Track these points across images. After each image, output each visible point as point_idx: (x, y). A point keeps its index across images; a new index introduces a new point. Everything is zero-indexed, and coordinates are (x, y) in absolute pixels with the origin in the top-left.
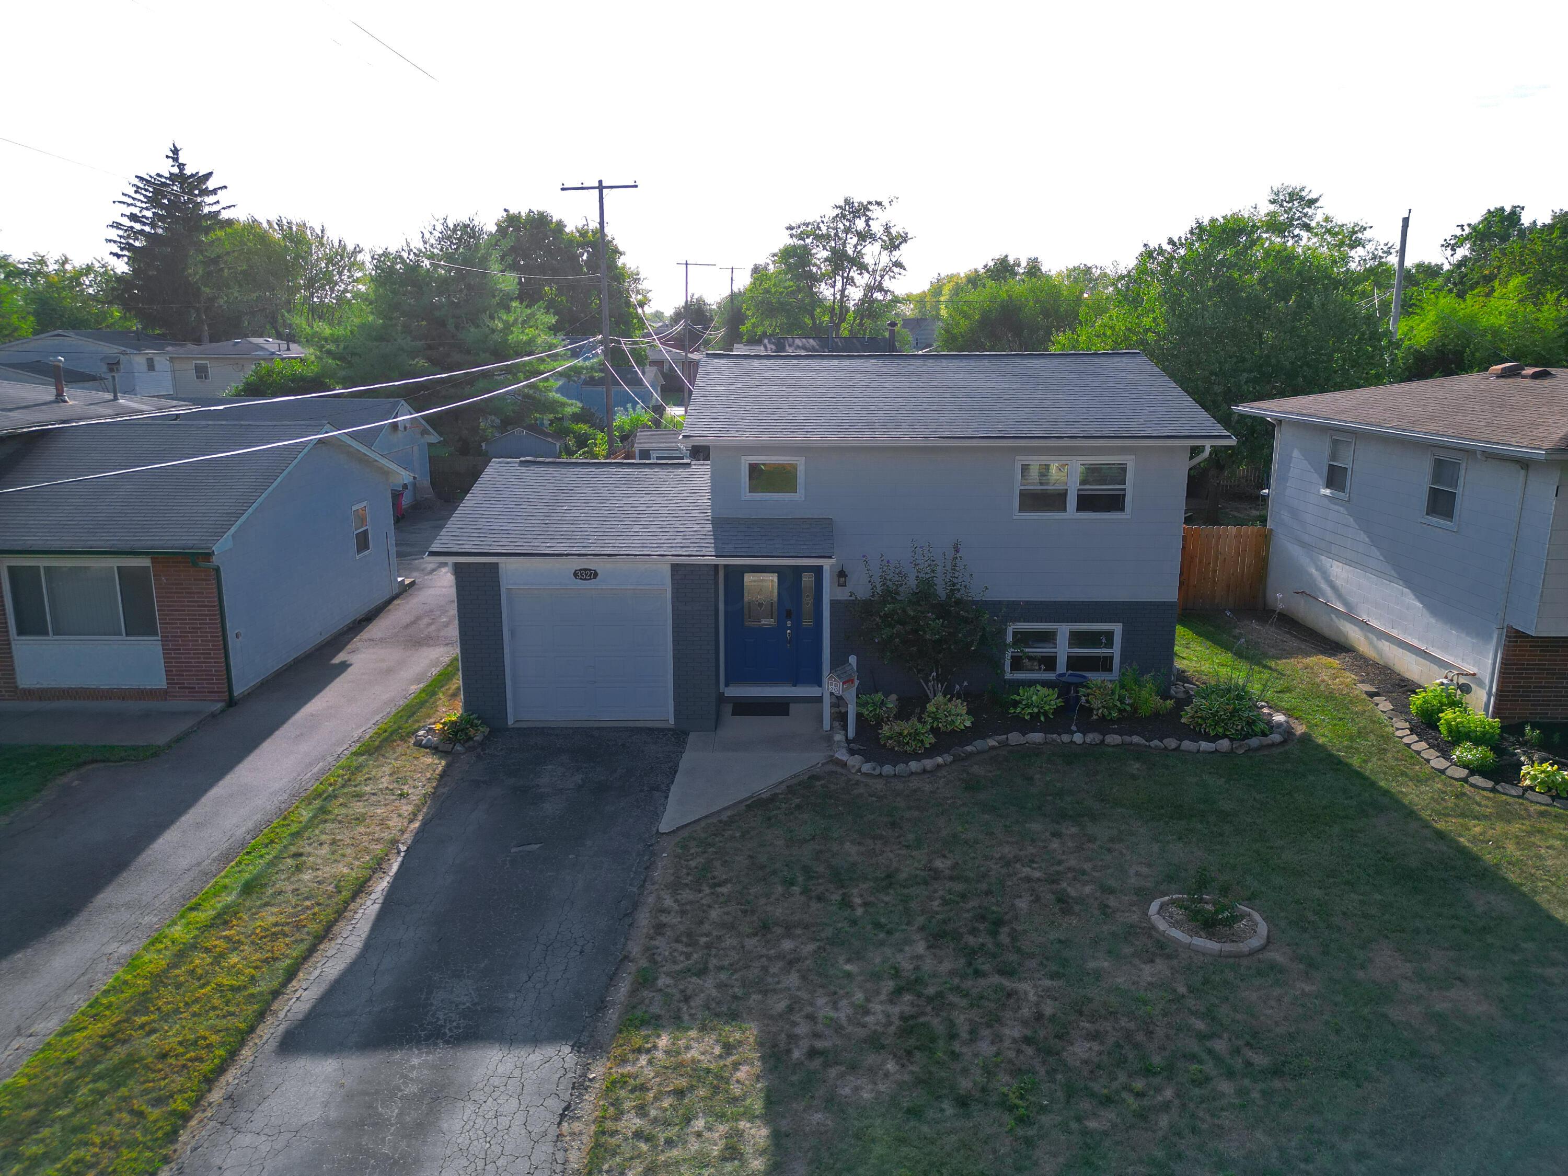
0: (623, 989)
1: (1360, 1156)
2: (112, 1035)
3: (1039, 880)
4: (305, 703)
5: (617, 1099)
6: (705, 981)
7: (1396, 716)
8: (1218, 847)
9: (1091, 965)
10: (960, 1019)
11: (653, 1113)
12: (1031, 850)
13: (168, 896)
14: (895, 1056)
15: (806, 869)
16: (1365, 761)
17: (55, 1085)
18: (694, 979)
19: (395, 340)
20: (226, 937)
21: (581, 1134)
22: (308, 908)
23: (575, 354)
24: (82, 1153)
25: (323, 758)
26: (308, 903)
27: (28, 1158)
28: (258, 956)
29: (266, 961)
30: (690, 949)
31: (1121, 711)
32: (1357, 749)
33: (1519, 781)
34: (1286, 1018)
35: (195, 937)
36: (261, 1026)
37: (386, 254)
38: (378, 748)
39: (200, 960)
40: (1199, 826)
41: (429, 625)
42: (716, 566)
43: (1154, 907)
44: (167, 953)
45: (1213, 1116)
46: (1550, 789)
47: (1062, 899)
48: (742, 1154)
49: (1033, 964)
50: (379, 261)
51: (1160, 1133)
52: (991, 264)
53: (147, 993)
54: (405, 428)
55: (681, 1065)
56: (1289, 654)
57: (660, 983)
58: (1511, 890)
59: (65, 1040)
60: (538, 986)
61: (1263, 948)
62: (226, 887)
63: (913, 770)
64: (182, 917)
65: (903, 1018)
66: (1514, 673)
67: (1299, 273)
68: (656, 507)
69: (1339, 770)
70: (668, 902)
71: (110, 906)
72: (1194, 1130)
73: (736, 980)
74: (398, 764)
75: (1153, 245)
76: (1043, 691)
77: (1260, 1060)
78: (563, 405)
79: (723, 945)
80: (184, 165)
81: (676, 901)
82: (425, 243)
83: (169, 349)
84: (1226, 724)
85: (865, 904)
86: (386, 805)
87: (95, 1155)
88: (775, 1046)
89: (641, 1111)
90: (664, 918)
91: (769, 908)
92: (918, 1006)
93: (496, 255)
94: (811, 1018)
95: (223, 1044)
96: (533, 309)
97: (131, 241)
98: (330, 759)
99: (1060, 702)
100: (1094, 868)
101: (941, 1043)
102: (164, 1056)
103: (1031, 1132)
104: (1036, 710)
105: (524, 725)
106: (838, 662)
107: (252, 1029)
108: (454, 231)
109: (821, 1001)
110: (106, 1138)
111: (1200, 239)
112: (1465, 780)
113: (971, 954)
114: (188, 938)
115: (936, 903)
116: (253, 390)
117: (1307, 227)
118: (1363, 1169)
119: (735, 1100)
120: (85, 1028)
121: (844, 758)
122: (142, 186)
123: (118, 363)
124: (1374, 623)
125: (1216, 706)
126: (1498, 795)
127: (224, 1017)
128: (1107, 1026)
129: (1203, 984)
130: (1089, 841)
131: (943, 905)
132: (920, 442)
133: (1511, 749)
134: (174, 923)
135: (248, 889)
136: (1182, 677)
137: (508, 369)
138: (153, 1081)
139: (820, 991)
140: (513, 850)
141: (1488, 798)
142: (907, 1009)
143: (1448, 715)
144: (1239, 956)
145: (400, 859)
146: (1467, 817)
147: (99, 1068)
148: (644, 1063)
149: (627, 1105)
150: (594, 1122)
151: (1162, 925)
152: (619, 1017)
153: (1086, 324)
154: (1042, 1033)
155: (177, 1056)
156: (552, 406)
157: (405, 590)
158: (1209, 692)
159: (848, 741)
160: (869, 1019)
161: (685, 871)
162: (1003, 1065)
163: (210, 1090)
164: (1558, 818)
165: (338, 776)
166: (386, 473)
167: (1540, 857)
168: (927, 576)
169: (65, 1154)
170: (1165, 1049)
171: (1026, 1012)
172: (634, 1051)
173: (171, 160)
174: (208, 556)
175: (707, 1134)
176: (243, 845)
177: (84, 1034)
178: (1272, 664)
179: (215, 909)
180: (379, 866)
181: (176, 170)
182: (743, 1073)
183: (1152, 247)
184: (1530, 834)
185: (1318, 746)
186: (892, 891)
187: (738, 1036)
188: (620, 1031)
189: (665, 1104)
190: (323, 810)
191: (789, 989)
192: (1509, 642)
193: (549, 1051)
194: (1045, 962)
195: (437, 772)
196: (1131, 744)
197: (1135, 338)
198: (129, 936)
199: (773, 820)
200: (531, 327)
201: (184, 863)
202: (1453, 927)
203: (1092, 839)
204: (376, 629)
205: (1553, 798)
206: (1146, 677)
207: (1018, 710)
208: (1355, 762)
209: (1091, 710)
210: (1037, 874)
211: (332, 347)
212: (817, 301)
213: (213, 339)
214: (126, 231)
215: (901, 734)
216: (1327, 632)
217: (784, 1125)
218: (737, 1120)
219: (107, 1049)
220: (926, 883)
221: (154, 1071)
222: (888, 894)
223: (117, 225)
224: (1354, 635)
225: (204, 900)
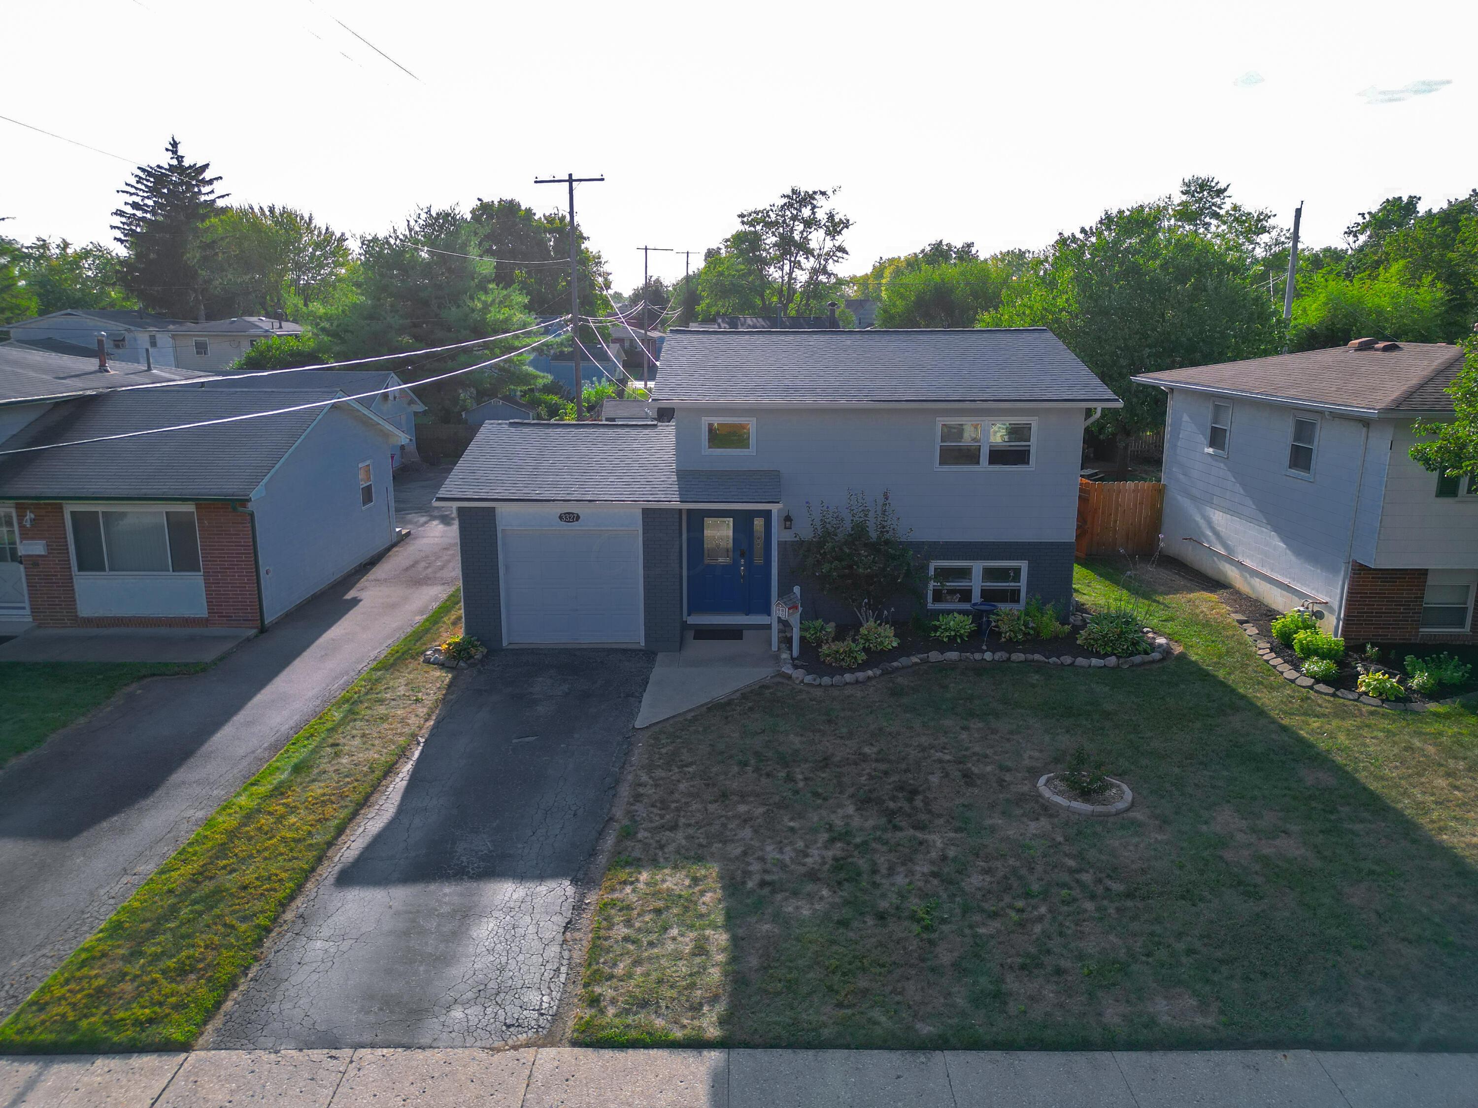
0: (610, 841)
1: (1190, 952)
2: (201, 873)
3: (949, 761)
4: (325, 631)
5: (609, 916)
6: (676, 834)
7: (1261, 639)
8: (1099, 737)
9: (988, 822)
10: (882, 861)
11: (637, 925)
12: (943, 740)
13: (231, 775)
14: (828, 885)
15: (757, 754)
16: (1229, 674)
17: (162, 907)
18: (667, 833)
19: (385, 319)
20: (283, 804)
21: (581, 940)
22: (348, 783)
23: (547, 331)
24: (191, 951)
25: (347, 673)
26: (348, 779)
27: (150, 955)
28: (311, 817)
29: (319, 820)
30: (663, 812)
31: (1025, 634)
32: (1224, 665)
33: (1357, 688)
34: (1140, 858)
35: (259, 804)
36: (320, 868)
37: (375, 239)
38: (392, 665)
39: (265, 820)
40: (1085, 722)
41: (426, 568)
42: (680, 510)
43: (1043, 780)
44: (237, 815)
45: (1077, 925)
46: (1381, 694)
47: (967, 776)
48: (708, 951)
49: (941, 821)
50: (368, 246)
51: (1034, 937)
52: (928, 249)
53: (225, 844)
54: (395, 398)
55: (659, 892)
56: (1176, 591)
57: (640, 836)
58: (1338, 770)
59: (163, 877)
60: (541, 839)
61: (1127, 810)
62: (278, 768)
63: (848, 681)
64: (245, 790)
65: (836, 859)
66: (1359, 601)
67: (1197, 259)
68: (628, 461)
69: (1206, 680)
70: (644, 778)
71: (184, 783)
72: (1061, 934)
73: (702, 833)
74: (411, 676)
75: (1067, 234)
76: (959, 617)
77: (1117, 887)
78: (536, 377)
79: (690, 809)
80: (182, 157)
81: (651, 777)
82: (410, 230)
83: (171, 327)
84: (1114, 644)
85: (806, 779)
86: (404, 708)
87: (201, 953)
88: (733, 878)
89: (628, 923)
90: (641, 790)
91: (727, 782)
92: (847, 850)
93: (475, 241)
94: (762, 859)
95: (291, 879)
96: (508, 290)
97: (134, 228)
98: (353, 674)
99: (973, 627)
100: (995, 753)
101: (865, 876)
102: (245, 888)
103: (933, 936)
104: (953, 633)
105: (516, 647)
106: (785, 591)
107: (313, 870)
108: (437, 219)
109: (769, 848)
110: (208, 942)
111: (1109, 229)
112: (1311, 687)
113: (891, 814)
114: (253, 804)
115: (864, 778)
116: (253, 364)
117: (1216, 216)
118: (1191, 961)
119: (702, 916)
120: (179, 869)
121: (789, 672)
122: (144, 177)
123: (123, 340)
124: (1248, 563)
125: (1106, 630)
126: (1337, 699)
127: (290, 860)
128: (998, 864)
129: (1077, 835)
130: (992, 733)
131: (869, 779)
132: (854, 404)
133: (1353, 663)
134: (239, 795)
135: (297, 769)
136: (1081, 608)
137: (485, 345)
138: (239, 904)
139: (769, 841)
140: (514, 741)
141: (1329, 701)
142: (839, 854)
143: (1301, 635)
144: (1108, 815)
145: (420, 748)
146: (1309, 715)
147: (193, 896)
148: (629, 891)
149: (617, 919)
150: (591, 932)
151: (1047, 793)
152: (608, 861)
153: (1008, 304)
154: (946, 870)
155: (255, 887)
156: (526, 379)
157: (402, 539)
158: (1100, 619)
159: (793, 659)
160: (809, 860)
161: (657, 756)
162: (914, 892)
163: (284, 912)
164: (1384, 716)
165: (361, 686)
166: (386, 435)
167: (1365, 745)
168: (861, 520)
169: (178, 952)
170: (1042, 880)
171: (933, 855)
172: (620, 883)
173: (170, 153)
174: (244, 502)
175: (680, 939)
176: (288, 739)
177: (179, 873)
178: (1161, 599)
179: (271, 784)
180: (403, 753)
181: (175, 162)
182: (708, 897)
183: (1066, 235)
184: (1359, 728)
185: (1192, 662)
186: (828, 770)
187: (703, 872)
188: (609, 870)
189: (647, 918)
190: (351, 711)
191: (744, 839)
192: (1354, 574)
193: (552, 884)
194: (951, 820)
195: (445, 683)
196: (1033, 661)
197: (1050, 317)
198: (203, 805)
199: (730, 718)
200: (505, 307)
201: (241, 752)
202: (1285, 795)
203: (994, 731)
204: (380, 571)
205: (1383, 701)
206: (1048, 606)
207: (938, 634)
208: (1221, 674)
209: (1000, 634)
210: (947, 757)
211: (325, 324)
212: (765, 283)
213: (209, 317)
214: (129, 218)
215: (837, 652)
216: (1210, 572)
217: (740, 932)
218: (704, 929)
219: (198, 883)
220: (856, 764)
221: (239, 898)
222: (824, 772)
223: (120, 213)
224: (1232, 574)
225: (262, 778)
